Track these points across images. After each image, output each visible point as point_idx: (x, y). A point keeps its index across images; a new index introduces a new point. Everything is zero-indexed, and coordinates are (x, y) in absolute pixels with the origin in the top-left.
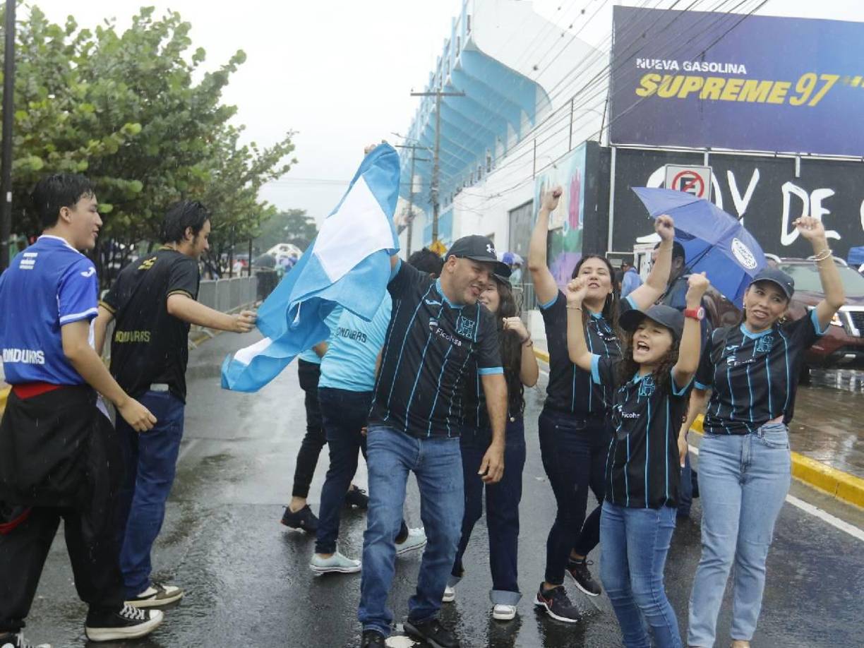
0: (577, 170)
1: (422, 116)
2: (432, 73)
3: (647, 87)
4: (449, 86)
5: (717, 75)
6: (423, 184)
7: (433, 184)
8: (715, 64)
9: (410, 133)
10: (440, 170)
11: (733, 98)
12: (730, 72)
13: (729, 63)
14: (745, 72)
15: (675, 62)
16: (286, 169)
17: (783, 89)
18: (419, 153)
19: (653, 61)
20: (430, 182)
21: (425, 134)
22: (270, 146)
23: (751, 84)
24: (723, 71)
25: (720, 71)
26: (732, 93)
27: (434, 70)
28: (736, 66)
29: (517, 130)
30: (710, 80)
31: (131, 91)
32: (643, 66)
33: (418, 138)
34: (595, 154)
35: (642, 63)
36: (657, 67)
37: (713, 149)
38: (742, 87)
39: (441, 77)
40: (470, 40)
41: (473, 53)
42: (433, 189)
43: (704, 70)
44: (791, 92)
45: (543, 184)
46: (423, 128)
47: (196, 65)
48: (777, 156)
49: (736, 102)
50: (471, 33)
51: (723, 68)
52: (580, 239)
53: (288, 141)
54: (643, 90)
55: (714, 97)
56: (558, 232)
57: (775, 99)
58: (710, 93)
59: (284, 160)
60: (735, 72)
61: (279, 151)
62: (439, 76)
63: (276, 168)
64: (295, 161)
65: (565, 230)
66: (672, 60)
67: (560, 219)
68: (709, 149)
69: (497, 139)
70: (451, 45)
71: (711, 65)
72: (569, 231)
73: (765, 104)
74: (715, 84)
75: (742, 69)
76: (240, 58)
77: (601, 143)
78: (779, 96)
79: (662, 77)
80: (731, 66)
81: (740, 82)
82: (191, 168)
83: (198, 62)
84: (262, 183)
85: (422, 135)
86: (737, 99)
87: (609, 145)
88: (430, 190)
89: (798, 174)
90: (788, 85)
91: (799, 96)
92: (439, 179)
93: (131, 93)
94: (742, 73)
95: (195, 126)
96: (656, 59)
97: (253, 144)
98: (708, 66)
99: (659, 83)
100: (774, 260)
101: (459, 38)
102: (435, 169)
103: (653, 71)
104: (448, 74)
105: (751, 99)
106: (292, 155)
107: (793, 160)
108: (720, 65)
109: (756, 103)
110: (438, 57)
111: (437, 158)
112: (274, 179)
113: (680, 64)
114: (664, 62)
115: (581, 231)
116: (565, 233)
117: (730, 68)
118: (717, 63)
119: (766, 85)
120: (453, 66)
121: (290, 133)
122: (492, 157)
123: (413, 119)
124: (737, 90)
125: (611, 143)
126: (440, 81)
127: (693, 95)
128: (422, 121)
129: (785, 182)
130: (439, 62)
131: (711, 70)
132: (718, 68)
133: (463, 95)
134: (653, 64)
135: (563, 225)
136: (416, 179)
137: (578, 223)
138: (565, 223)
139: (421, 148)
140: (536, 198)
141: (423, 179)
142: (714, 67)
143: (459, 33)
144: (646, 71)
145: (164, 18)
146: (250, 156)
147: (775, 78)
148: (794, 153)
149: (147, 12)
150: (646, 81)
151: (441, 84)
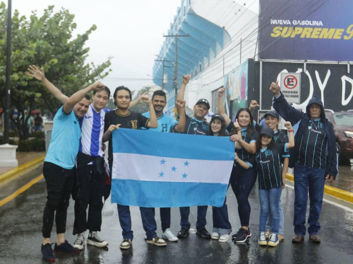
0: (244, 72)
1: (167, 45)
2: (171, 24)
3: (276, 33)
4: (180, 31)
5: (309, 26)
6: (169, 79)
7: (175, 79)
8: (308, 21)
9: (161, 53)
10: (178, 72)
11: (317, 37)
12: (315, 25)
13: (314, 21)
14: (322, 25)
15: (288, 21)
16: (107, 74)
17: (340, 32)
18: (166, 64)
19: (278, 20)
20: (173, 78)
21: (168, 53)
22: (100, 64)
23: (325, 30)
24: (311, 25)
25: (310, 24)
26: (316, 35)
27: (173, 22)
28: (318, 22)
29: (215, 52)
30: (306, 29)
31: (49, 44)
32: (274, 23)
33: (165, 56)
34: (252, 65)
35: (274, 22)
36: (281, 24)
37: (308, 61)
38: (321, 32)
39: (176, 26)
40: (191, 9)
41: (192, 14)
42: (175, 81)
43: (302, 24)
44: (345, 33)
45: (228, 78)
46: (167, 50)
47: (72, 30)
48: (339, 63)
49: (318, 39)
50: (191, 5)
51: (312, 23)
52: (246, 104)
53: (109, 62)
54: (274, 34)
55: (308, 36)
56: (235, 101)
57: (337, 37)
58: (306, 35)
59: (106, 70)
60: (317, 24)
61: (104, 66)
62: (175, 25)
63: (102, 74)
64: (111, 70)
65: (239, 100)
66: (287, 20)
67: (237, 95)
68: (306, 61)
69: (204, 55)
70: (181, 11)
71: (306, 21)
72: (241, 101)
73: (332, 39)
74: (308, 31)
75: (321, 23)
76: (94, 28)
77: (255, 59)
78: (339, 36)
79: (283, 28)
80: (315, 22)
81: (320, 29)
82: (69, 76)
83: (73, 29)
84: (96, 80)
85: (167, 54)
86: (319, 37)
87: (259, 60)
88: (173, 82)
89: (349, 72)
90: (343, 30)
91: (348, 35)
92: (178, 76)
93: (49, 45)
94: (321, 25)
95: (74, 58)
96: (280, 19)
97: (92, 63)
98: (305, 22)
99: (281, 31)
100: (331, 112)
101: (185, 7)
102: (176, 72)
103: (279, 25)
104: (180, 24)
105: (325, 37)
106: (110, 67)
107: (347, 65)
108: (310, 21)
109: (328, 39)
110: (175, 16)
111: (176, 67)
112: (101, 79)
113: (291, 21)
114: (284, 21)
115: (246, 101)
116: (239, 102)
117: (315, 23)
118: (309, 21)
119: (332, 30)
120: (182, 20)
121: (110, 58)
122: (202, 65)
123: (162, 46)
124: (319, 33)
125: (260, 59)
126: (175, 28)
127: (298, 36)
128: (167, 47)
129: (342, 75)
130: (175, 19)
131: (306, 24)
132: (309, 23)
133: (188, 36)
134: (279, 22)
135: (238, 98)
136: (165, 77)
137: (245, 97)
138: (239, 97)
139: (167, 61)
140: (225, 85)
141: (168, 76)
142: (307, 23)
143: (185, 5)
144: (276, 25)
145: (60, 11)
146: (91, 69)
147: (337, 26)
148: (347, 62)
149: (51, 8)
150: (276, 30)
151: (176, 29)
